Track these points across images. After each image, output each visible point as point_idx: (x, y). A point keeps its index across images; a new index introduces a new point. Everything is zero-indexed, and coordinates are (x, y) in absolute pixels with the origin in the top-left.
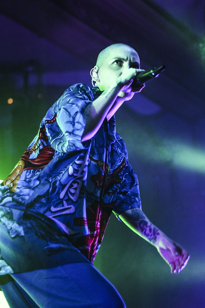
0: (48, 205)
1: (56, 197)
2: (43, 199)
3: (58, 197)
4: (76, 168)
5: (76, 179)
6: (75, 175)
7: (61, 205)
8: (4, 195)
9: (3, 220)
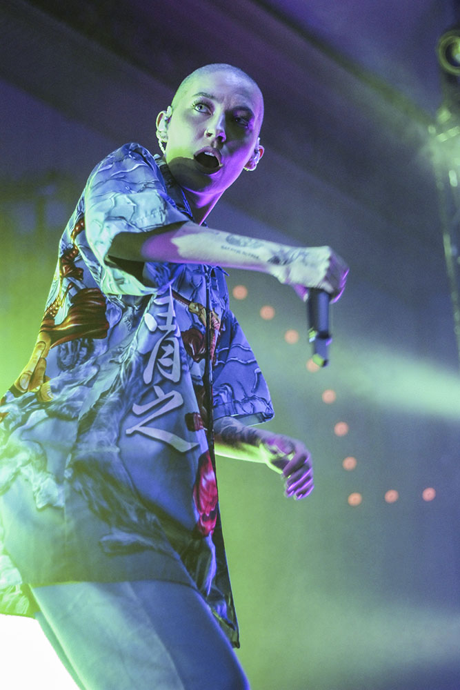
0: (125, 405)
1: (137, 384)
2: (112, 395)
3: (140, 383)
4: (160, 315)
5: (168, 336)
6: (161, 328)
7: (152, 395)
8: (24, 410)
9: (25, 471)
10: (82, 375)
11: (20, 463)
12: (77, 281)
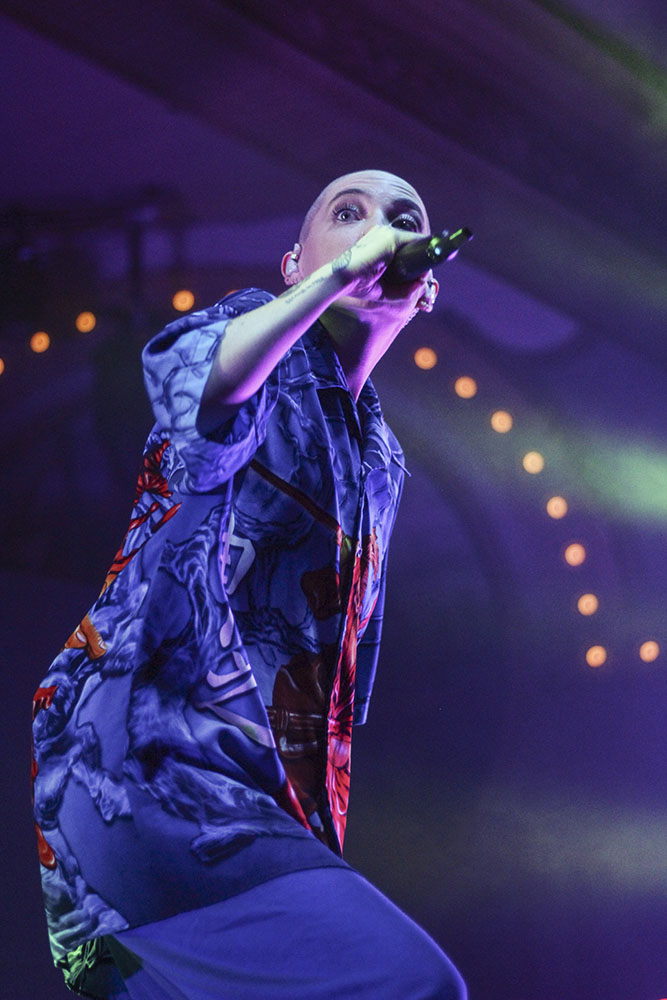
0: (197, 668)
1: (214, 644)
3: (217, 644)
7: (229, 666)
8: (75, 678)
9: (76, 771)
10: (133, 601)
11: (71, 761)
12: (165, 500)
